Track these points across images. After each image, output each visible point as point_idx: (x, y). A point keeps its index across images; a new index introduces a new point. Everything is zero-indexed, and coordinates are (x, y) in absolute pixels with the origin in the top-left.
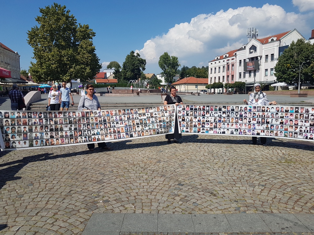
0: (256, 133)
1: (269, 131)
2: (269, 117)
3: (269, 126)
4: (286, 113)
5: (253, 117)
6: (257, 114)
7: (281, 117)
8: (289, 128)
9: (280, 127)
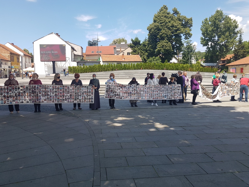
0: (41, 101)
1: (49, 100)
2: (49, 92)
3: (49, 97)
4: (58, 89)
5: (39, 92)
6: (42, 90)
7: (55, 92)
8: (60, 97)
9: (55, 97)
